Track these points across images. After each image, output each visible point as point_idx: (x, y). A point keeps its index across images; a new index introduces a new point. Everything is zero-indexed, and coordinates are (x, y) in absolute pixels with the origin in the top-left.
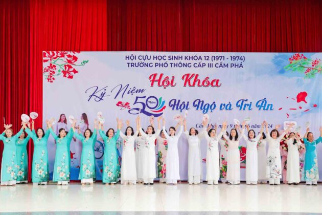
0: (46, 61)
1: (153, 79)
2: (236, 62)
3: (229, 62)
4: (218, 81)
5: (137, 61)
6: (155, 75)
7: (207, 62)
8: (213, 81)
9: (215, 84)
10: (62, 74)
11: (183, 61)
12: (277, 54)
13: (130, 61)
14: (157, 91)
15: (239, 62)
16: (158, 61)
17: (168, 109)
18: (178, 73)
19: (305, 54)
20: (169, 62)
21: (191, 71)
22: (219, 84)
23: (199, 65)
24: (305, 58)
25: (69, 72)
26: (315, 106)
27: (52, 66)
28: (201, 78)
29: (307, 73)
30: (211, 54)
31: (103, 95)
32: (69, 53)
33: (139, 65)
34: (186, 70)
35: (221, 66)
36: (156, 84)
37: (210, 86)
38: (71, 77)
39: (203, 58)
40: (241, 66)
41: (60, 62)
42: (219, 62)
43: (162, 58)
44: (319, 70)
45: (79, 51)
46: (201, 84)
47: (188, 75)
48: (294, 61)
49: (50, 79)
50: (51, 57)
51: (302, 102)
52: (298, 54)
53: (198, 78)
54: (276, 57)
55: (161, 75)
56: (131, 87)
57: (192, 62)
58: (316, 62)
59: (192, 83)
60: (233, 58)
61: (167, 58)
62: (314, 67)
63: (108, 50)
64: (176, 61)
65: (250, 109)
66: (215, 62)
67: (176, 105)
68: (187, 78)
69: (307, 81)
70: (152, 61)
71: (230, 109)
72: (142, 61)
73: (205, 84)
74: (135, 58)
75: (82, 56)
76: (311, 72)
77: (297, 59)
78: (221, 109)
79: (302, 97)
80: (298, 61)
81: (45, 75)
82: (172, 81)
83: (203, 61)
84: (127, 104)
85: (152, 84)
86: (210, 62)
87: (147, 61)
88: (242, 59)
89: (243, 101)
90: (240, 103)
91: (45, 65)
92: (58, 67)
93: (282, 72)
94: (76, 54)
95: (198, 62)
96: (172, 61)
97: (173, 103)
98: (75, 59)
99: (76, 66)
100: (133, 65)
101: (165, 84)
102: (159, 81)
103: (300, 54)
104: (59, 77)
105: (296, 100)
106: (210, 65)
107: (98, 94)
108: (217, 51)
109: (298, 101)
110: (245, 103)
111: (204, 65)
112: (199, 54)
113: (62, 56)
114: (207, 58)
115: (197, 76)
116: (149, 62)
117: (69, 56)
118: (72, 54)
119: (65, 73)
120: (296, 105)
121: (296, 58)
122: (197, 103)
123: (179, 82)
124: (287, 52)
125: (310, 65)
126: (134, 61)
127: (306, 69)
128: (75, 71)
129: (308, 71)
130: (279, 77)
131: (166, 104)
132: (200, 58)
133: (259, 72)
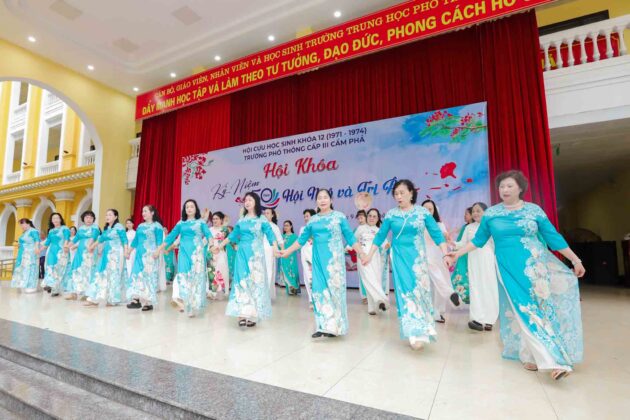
0: (184, 165)
1: (268, 170)
2: (355, 136)
4: (334, 162)
5: (252, 153)
6: (269, 165)
7: (321, 142)
8: (329, 163)
9: (330, 166)
10: (195, 176)
11: (297, 145)
12: (408, 117)
13: (247, 154)
15: (359, 135)
16: (272, 150)
17: (282, 201)
19: (449, 110)
20: (282, 149)
21: (304, 155)
22: (336, 166)
23: (314, 147)
24: (449, 115)
25: (199, 173)
26: (469, 181)
27: (189, 170)
28: (316, 162)
29: (455, 136)
30: (325, 132)
31: (224, 192)
33: (254, 156)
35: (338, 143)
36: (270, 174)
37: (326, 170)
38: (200, 178)
39: (317, 138)
40: (362, 140)
41: (194, 165)
42: (335, 139)
43: (276, 145)
44: (472, 130)
45: (206, 152)
46: (315, 168)
47: (301, 160)
48: (434, 123)
49: (187, 182)
50: (188, 162)
51: (449, 177)
52: (439, 113)
53: (313, 162)
54: (408, 121)
55: (275, 164)
56: (248, 181)
57: (306, 144)
58: (467, 119)
59: (306, 169)
60: (353, 132)
61: (280, 145)
62: (465, 126)
63: (230, 146)
64: (289, 147)
65: (375, 193)
66: (330, 141)
67: (291, 196)
68: (300, 165)
69: (454, 146)
70: (267, 151)
71: (350, 195)
72: (257, 152)
73: (320, 168)
74: (251, 150)
75: (210, 155)
76: (460, 133)
77: (436, 120)
78: (339, 196)
79: (448, 170)
80: (439, 122)
81: (183, 178)
82: (286, 169)
83: (318, 141)
85: (267, 177)
86: (325, 141)
87: (261, 152)
88: (364, 131)
89: (366, 183)
90: (362, 188)
91: (184, 169)
92: (192, 170)
93: (417, 139)
94: (205, 156)
95: (311, 143)
96: (285, 147)
97: (286, 194)
98: (204, 159)
99: (205, 166)
100: (249, 158)
101: (279, 173)
102: (273, 171)
103: (442, 111)
104: (193, 179)
105: (440, 175)
106: (325, 145)
107: (221, 192)
108: (332, 127)
109: (443, 176)
110: (368, 186)
111: (318, 146)
113: (195, 159)
114: (322, 137)
115: (311, 159)
116: (263, 151)
117: (200, 158)
118: (201, 155)
119: (197, 174)
120: (439, 182)
122: (311, 192)
123: (292, 169)
125: (458, 123)
126: (250, 154)
127: (451, 131)
128: (204, 172)
129: (456, 132)
130: (412, 147)
131: (280, 196)
132: (314, 139)
133: (386, 143)
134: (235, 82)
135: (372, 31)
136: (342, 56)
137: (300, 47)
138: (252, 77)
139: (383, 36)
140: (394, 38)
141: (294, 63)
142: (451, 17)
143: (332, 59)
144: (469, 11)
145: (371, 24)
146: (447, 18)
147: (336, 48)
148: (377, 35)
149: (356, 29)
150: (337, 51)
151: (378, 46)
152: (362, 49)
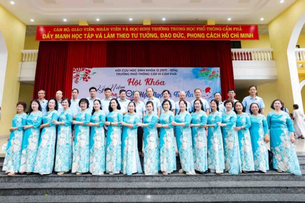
0: (74, 73)
1: (130, 81)
2: (173, 72)
3: (170, 72)
4: (164, 82)
5: (121, 72)
6: (131, 79)
7: (158, 72)
9: (162, 83)
10: (82, 79)
11: (146, 72)
12: (194, 68)
13: (118, 72)
14: (132, 88)
15: (175, 72)
16: (132, 72)
18: (142, 78)
19: (208, 68)
20: (138, 72)
21: (150, 77)
22: (164, 84)
23: (154, 74)
24: (208, 70)
25: (86, 78)
27: (78, 75)
28: (155, 81)
29: (210, 78)
30: (160, 68)
32: (86, 69)
33: (122, 74)
34: (146, 77)
35: (165, 74)
36: (131, 84)
37: (160, 85)
38: (87, 81)
39: (156, 70)
40: (176, 74)
41: (82, 73)
42: (164, 72)
43: (135, 70)
44: (216, 76)
46: (155, 83)
47: (148, 79)
48: (203, 72)
49: (76, 82)
50: (77, 71)
51: (208, 93)
52: (204, 68)
53: (153, 81)
54: (193, 70)
55: (134, 79)
56: (118, 86)
57: (150, 72)
58: (214, 72)
59: (150, 83)
60: (172, 70)
61: (137, 71)
62: (213, 75)
63: (107, 67)
64: (142, 72)
66: (162, 72)
67: (142, 95)
68: (147, 81)
69: (209, 82)
70: (129, 72)
72: (124, 72)
73: (157, 84)
74: (120, 70)
75: (93, 70)
76: (212, 77)
79: (208, 90)
80: (205, 72)
81: (74, 80)
82: (140, 82)
83: (156, 72)
84: (116, 94)
85: (129, 84)
86: (159, 72)
87: (126, 72)
88: (176, 71)
89: (177, 92)
90: (176, 94)
91: (74, 75)
92: (80, 76)
93: (197, 77)
94: (90, 69)
95: (153, 72)
96: (139, 72)
98: (90, 71)
99: (90, 75)
100: (119, 74)
101: (136, 84)
102: (133, 82)
103: (206, 68)
104: (81, 81)
106: (159, 74)
107: (101, 89)
108: (163, 67)
109: (206, 92)
111: (156, 74)
112: (153, 68)
113: (83, 70)
114: (158, 70)
115: (153, 79)
116: (128, 72)
117: (87, 70)
118: (88, 69)
119: (84, 78)
120: (205, 94)
121: (203, 70)
123: (143, 83)
124: (199, 67)
125: (211, 73)
126: (120, 72)
127: (209, 76)
128: (89, 78)
129: (210, 76)
130: (195, 80)
132: (154, 70)
133: (185, 77)
134: (113, 36)
135: (181, 32)
136: (168, 38)
137: (149, 29)
138: (123, 36)
139: (185, 35)
140: (189, 37)
141: (146, 35)
142: (210, 36)
143: (164, 38)
144: (216, 36)
145: (181, 29)
146: (208, 36)
147: (166, 34)
148: (183, 34)
149: (174, 29)
150: (166, 36)
151: (183, 38)
152: (177, 38)
